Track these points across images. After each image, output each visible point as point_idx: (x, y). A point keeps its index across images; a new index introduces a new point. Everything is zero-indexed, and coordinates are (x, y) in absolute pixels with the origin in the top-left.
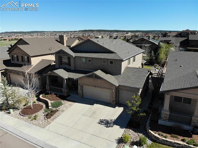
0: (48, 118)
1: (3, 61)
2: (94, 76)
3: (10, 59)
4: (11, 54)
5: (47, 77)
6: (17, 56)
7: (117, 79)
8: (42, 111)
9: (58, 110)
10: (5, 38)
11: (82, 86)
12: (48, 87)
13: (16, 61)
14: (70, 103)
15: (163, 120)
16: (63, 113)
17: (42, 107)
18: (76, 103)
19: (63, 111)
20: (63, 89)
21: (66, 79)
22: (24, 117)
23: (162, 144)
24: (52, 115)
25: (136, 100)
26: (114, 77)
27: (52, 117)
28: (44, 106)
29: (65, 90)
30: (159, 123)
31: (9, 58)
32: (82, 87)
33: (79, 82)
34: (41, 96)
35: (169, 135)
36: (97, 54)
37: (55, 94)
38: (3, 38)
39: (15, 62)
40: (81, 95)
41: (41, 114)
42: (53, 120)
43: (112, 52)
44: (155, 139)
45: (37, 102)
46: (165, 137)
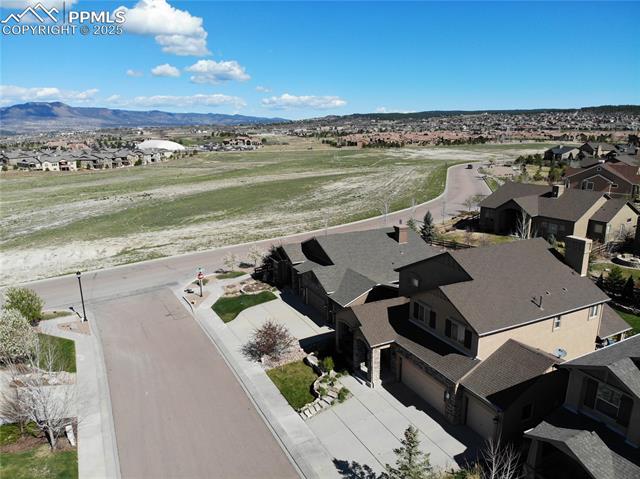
1: (388, 308)
6: (433, 314)
13: (425, 322)
39: (423, 324)
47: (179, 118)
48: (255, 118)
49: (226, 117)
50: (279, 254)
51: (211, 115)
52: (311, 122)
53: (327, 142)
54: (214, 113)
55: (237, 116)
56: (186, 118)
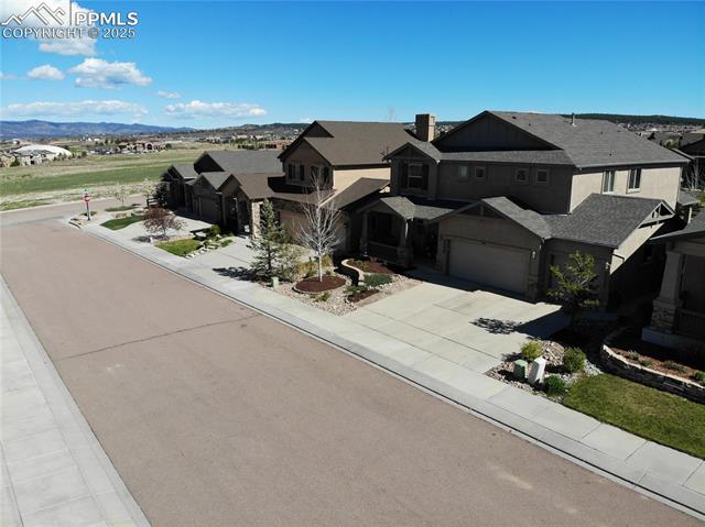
0: (351, 301)
1: (269, 179)
2: (482, 209)
3: (284, 177)
4: (289, 161)
5: (365, 215)
6: (302, 167)
7: (551, 222)
8: (344, 288)
9: (378, 291)
10: (272, 142)
11: (449, 241)
12: (363, 244)
13: (298, 179)
14: (411, 281)
15: (657, 330)
16: (389, 298)
17: (344, 282)
18: (425, 283)
19: (389, 293)
20: (399, 249)
21: (409, 221)
22: (302, 295)
23: (629, 379)
24: (363, 298)
25: (581, 265)
26: (546, 219)
27: (362, 301)
28: (349, 282)
29: (402, 251)
30: (644, 338)
31: (283, 174)
32: (449, 246)
33: (442, 230)
34: (344, 263)
35: (657, 363)
36: (505, 153)
37: (378, 261)
38: (267, 143)
39: (295, 182)
40: (444, 268)
41: (338, 294)
42: (362, 306)
43: (549, 147)
44: (612, 366)
45: (334, 274)
46: (643, 364)
47: (64, 128)
48: (158, 128)
49: (122, 126)
50: (171, 175)
51: (103, 125)
52: (225, 130)
53: (244, 147)
54: (108, 122)
55: (136, 126)
56: (73, 129)
